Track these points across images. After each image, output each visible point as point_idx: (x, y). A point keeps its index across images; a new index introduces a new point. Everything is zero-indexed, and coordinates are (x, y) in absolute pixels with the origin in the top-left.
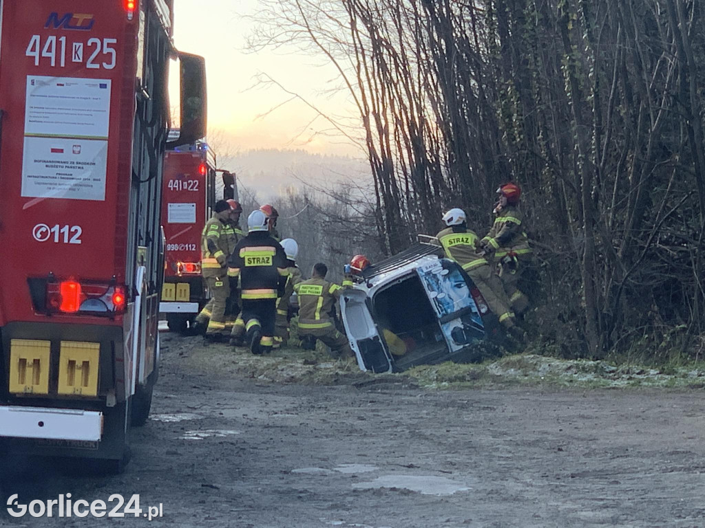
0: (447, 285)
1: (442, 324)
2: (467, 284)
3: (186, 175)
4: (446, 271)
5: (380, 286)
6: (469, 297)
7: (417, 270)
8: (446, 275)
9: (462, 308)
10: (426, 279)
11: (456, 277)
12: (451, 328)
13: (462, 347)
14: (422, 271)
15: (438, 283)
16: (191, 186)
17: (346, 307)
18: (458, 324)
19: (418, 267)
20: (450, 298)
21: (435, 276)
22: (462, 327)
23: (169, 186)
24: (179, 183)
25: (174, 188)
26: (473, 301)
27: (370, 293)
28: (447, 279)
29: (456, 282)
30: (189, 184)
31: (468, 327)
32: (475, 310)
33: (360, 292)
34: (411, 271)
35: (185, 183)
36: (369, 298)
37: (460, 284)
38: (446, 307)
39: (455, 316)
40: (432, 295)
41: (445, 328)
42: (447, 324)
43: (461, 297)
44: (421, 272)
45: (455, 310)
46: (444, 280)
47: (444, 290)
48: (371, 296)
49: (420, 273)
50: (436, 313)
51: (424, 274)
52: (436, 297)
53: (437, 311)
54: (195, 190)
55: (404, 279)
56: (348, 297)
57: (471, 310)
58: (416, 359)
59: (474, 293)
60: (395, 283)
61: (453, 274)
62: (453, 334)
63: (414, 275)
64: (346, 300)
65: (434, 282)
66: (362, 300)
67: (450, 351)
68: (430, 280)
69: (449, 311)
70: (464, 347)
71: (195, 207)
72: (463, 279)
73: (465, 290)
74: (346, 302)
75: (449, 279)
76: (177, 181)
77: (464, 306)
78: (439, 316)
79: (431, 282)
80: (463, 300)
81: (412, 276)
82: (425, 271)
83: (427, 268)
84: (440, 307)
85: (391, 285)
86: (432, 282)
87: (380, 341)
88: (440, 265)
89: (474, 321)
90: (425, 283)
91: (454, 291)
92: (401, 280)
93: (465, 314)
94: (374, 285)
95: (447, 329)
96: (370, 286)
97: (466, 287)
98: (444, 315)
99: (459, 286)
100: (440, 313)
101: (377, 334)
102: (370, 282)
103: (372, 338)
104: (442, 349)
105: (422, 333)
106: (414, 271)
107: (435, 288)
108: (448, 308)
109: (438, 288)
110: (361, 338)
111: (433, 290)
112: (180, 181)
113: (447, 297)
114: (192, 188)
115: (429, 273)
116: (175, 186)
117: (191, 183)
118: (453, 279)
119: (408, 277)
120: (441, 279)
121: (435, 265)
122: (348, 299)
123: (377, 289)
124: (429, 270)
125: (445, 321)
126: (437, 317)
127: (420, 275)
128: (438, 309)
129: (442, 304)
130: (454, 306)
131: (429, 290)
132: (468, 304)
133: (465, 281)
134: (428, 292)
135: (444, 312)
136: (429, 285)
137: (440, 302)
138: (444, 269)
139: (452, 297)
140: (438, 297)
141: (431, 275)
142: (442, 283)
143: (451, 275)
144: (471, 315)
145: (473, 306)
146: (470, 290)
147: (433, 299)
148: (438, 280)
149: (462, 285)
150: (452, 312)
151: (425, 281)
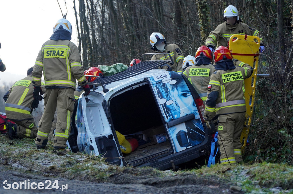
0: (175, 94)
1: (168, 127)
2: (192, 94)
4: (174, 82)
5: (115, 91)
6: (194, 105)
7: (149, 79)
8: (173, 85)
9: (187, 115)
10: (156, 87)
11: (183, 86)
12: (177, 132)
13: (184, 148)
14: (154, 80)
15: (167, 92)
17: (88, 106)
18: (183, 128)
19: (150, 77)
20: (177, 105)
21: (164, 85)
22: (186, 131)
26: (197, 109)
27: (107, 97)
28: (175, 89)
29: (183, 91)
31: (192, 131)
32: (198, 117)
33: (99, 95)
34: (143, 80)
36: (105, 101)
37: (186, 94)
38: (173, 113)
39: (181, 121)
40: (161, 102)
41: (171, 131)
42: (174, 128)
43: (186, 105)
44: (153, 81)
45: (181, 116)
46: (173, 89)
49: (151, 81)
50: (164, 118)
51: (155, 83)
52: (165, 104)
53: (165, 116)
55: (137, 86)
57: (195, 117)
58: (141, 157)
59: (198, 102)
60: (129, 89)
61: (180, 84)
62: (179, 137)
63: (145, 83)
64: (87, 100)
65: (163, 90)
66: (99, 101)
67: (174, 152)
68: (160, 88)
69: (176, 116)
70: (187, 149)
73: (190, 99)
74: (87, 102)
75: (177, 88)
77: (189, 113)
78: (167, 120)
79: (161, 91)
80: (189, 108)
81: (144, 84)
82: (156, 80)
83: (157, 78)
84: (168, 113)
85: (124, 91)
86: (162, 90)
87: (114, 139)
88: (170, 76)
89: (197, 126)
91: (181, 99)
92: (134, 87)
94: (110, 90)
95: (173, 132)
96: (106, 91)
97: (191, 96)
98: (171, 120)
99: (185, 95)
100: (167, 118)
101: (111, 133)
102: (107, 87)
103: (107, 136)
104: (167, 149)
105: (144, 136)
106: (146, 80)
107: (164, 95)
108: (175, 114)
109: (167, 96)
110: (98, 136)
111: (162, 97)
113: (174, 104)
115: (159, 82)
118: (180, 89)
119: (141, 85)
120: (170, 87)
121: (165, 76)
122: (89, 99)
123: (112, 94)
124: (159, 79)
125: (171, 125)
126: (165, 121)
127: (151, 84)
128: (166, 114)
129: (170, 110)
130: (180, 113)
131: (159, 97)
132: (193, 112)
133: (190, 91)
134: (158, 99)
135: (171, 117)
136: (159, 92)
137: (168, 108)
138: (172, 79)
139: (179, 105)
140: (166, 104)
141: (161, 84)
142: (170, 92)
143: (179, 85)
144: (195, 121)
145: (197, 114)
146: (194, 99)
147: (162, 105)
148: (167, 89)
149: (188, 95)
150: (178, 117)
151: (155, 89)
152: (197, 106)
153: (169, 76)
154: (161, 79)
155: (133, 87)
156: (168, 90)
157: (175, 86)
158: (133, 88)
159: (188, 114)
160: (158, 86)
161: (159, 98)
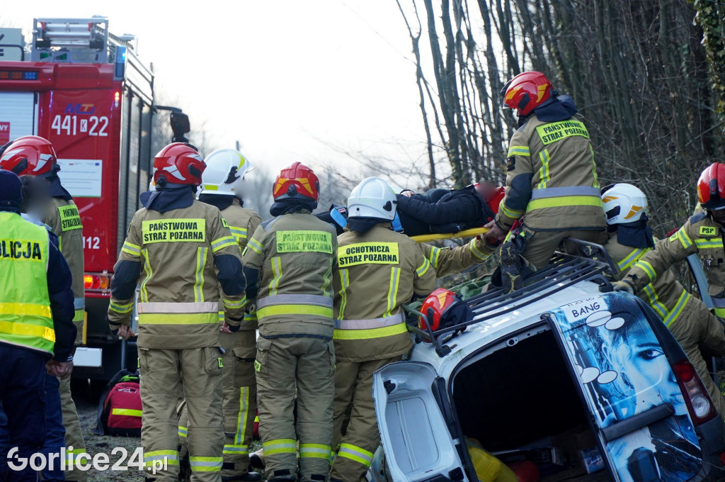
0: (621, 353)
1: (607, 442)
2: (665, 353)
3: (87, 106)
4: (619, 322)
5: (467, 353)
6: (670, 379)
7: (553, 317)
8: (617, 331)
9: (654, 407)
10: (573, 338)
11: (641, 333)
12: (628, 452)
14: (565, 319)
15: (599, 349)
16: (94, 127)
17: (389, 402)
19: (556, 311)
20: (627, 383)
21: (593, 332)
22: (653, 448)
23: (54, 127)
24: (72, 121)
25: (62, 130)
26: (678, 390)
27: (445, 368)
28: (621, 340)
29: (642, 346)
30: (90, 125)
32: (681, 410)
33: (423, 368)
34: (539, 320)
35: (84, 122)
37: (650, 352)
38: (616, 403)
39: (636, 425)
40: (585, 376)
41: (613, 451)
42: (620, 442)
43: (650, 381)
44: (562, 324)
45: (638, 410)
46: (615, 341)
47: (616, 367)
48: (446, 376)
49: (559, 324)
50: (593, 418)
51: (569, 327)
52: (595, 382)
53: (597, 412)
54: (101, 134)
55: (524, 336)
56: (393, 381)
57: (674, 411)
59: (681, 371)
60: (503, 346)
61: (635, 328)
62: (632, 465)
63: (546, 328)
64: (389, 386)
65: (591, 345)
66: (423, 384)
68: (581, 341)
69: (624, 412)
71: (100, 167)
72: (654, 340)
73: (660, 366)
74: (388, 392)
75: (625, 339)
76: (68, 117)
77: (657, 402)
78: (601, 424)
79: (585, 347)
81: (541, 329)
82: (572, 319)
83: (575, 314)
84: (605, 404)
85: (490, 352)
86: (588, 345)
88: (606, 307)
89: (679, 435)
90: (570, 348)
91: (637, 366)
92: (516, 340)
93: (659, 419)
94: (455, 351)
95: (618, 453)
96: (444, 352)
97: (664, 356)
98: (613, 422)
99: (646, 356)
100: (603, 418)
101: (458, 464)
103: (446, 475)
105: (553, 452)
106: (546, 320)
107: (594, 358)
108: (622, 405)
109: (601, 360)
111: (588, 364)
112: (75, 118)
114: (97, 130)
115: (579, 326)
116: (64, 127)
117: (94, 121)
118: (633, 341)
119: (533, 333)
120: (606, 337)
121: (595, 307)
122: (394, 385)
123: (459, 359)
124: (580, 318)
125: (614, 435)
126: (596, 426)
127: (559, 330)
128: (598, 408)
129: (609, 397)
130: (635, 403)
131: (580, 364)
132: (668, 398)
133: (661, 345)
134: (578, 369)
135: (613, 415)
136: (580, 352)
137: (603, 393)
138: (614, 316)
139: (632, 381)
140: (599, 380)
141: (585, 329)
142: (609, 348)
143: (631, 330)
144: (674, 423)
145: (679, 402)
146: (671, 365)
147: (589, 384)
148: (601, 342)
149: (655, 354)
150: (631, 414)
151: (570, 344)
152: (680, 383)
153: (604, 306)
154: (584, 316)
155: (514, 339)
156: (604, 346)
157: (620, 333)
158: (512, 342)
159: (656, 404)
160: (576, 336)
161: (580, 368)
